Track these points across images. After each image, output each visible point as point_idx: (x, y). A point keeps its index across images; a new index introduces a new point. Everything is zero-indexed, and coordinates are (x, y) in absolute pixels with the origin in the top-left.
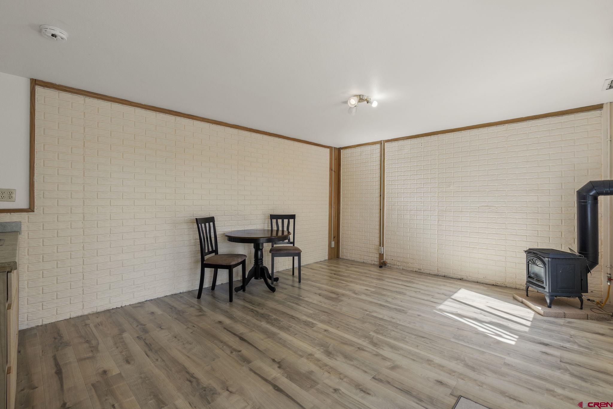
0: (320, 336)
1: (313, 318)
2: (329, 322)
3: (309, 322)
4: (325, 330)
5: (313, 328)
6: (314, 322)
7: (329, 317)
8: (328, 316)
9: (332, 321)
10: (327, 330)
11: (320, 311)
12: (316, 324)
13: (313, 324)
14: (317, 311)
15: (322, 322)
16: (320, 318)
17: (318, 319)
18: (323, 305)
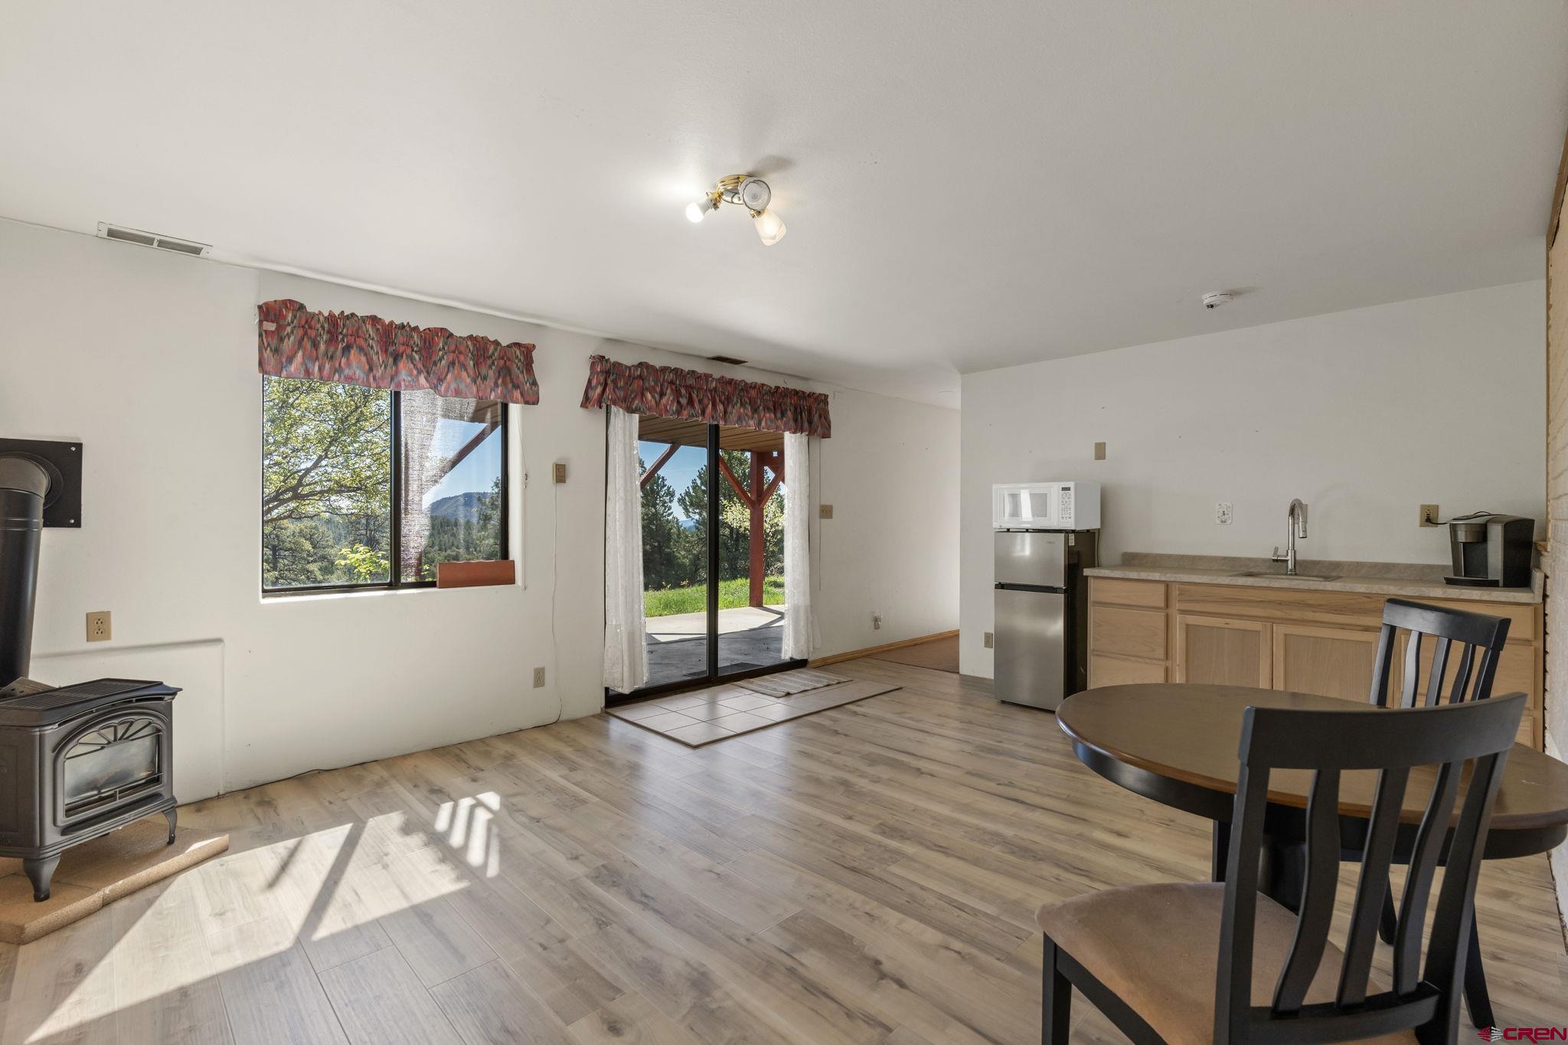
0: (862, 808)
1: (886, 849)
2: (842, 837)
3: (892, 837)
4: (850, 818)
5: (880, 824)
6: (879, 838)
7: (842, 852)
8: (844, 857)
9: (834, 841)
10: (847, 819)
11: (867, 874)
12: (875, 833)
13: (883, 833)
14: (876, 871)
15: (857, 839)
16: (865, 850)
17: (870, 847)
18: (858, 899)
